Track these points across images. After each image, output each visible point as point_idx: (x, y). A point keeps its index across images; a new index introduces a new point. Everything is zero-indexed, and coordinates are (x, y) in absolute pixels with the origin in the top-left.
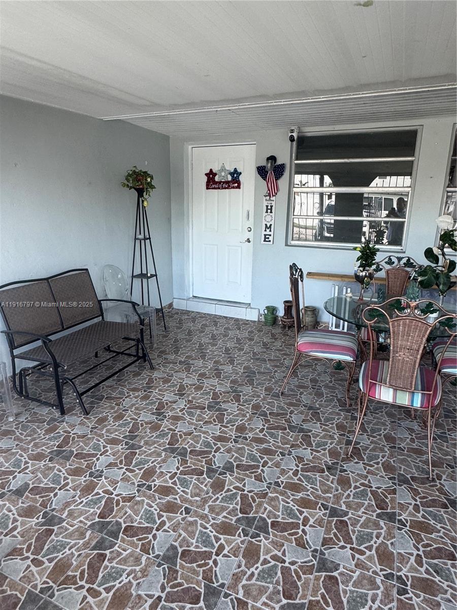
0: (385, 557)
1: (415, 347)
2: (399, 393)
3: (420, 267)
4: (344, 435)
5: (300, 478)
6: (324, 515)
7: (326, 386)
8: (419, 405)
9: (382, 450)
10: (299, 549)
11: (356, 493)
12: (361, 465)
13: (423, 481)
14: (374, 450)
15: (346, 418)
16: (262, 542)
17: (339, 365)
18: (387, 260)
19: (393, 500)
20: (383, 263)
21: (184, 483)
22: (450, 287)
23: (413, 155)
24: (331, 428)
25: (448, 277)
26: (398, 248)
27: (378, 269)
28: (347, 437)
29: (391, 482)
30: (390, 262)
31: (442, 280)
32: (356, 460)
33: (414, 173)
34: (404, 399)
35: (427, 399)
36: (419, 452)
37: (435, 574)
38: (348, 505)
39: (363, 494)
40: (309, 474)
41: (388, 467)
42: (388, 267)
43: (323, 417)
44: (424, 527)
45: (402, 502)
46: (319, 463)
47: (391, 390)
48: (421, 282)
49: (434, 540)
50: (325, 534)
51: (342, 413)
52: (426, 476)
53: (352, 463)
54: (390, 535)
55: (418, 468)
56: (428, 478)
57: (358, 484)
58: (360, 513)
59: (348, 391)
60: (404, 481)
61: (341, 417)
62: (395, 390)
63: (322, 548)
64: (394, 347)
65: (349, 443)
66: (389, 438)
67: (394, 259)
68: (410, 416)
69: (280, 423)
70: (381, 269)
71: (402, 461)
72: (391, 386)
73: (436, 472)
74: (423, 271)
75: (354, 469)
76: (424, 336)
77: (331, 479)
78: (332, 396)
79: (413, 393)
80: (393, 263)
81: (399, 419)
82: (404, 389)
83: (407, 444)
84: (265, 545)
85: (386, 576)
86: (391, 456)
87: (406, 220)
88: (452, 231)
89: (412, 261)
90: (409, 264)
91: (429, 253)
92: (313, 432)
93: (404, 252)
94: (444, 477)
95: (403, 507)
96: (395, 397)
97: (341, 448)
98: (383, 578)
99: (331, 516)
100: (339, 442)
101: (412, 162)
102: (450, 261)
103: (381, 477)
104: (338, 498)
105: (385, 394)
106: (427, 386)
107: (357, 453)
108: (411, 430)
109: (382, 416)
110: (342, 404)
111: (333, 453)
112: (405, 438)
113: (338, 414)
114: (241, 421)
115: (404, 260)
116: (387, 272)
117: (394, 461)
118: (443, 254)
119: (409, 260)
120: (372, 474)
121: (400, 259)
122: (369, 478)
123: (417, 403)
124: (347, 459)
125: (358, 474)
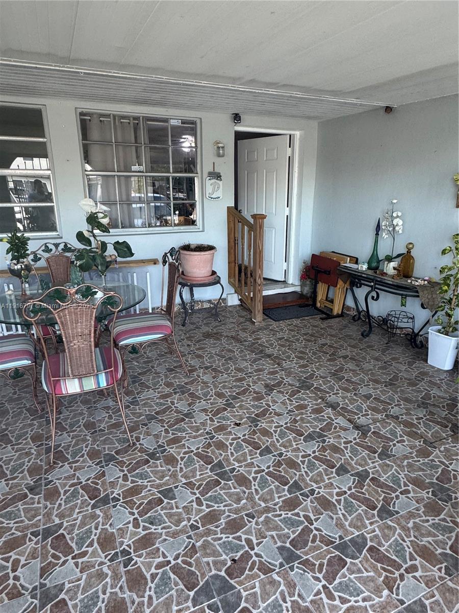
0: (107, 541)
1: (87, 332)
2: (85, 381)
3: (79, 250)
4: (42, 444)
6: (36, 543)
7: (11, 400)
8: (105, 385)
9: (85, 440)
10: (14, 601)
11: (67, 498)
12: (67, 466)
13: (125, 451)
14: (76, 444)
15: (40, 426)
17: (17, 374)
18: (43, 248)
19: (104, 483)
20: (40, 252)
22: (107, 267)
23: (43, 136)
24: (25, 444)
25: (104, 258)
26: (54, 234)
27: (36, 259)
28: (46, 444)
29: (98, 467)
30: (47, 250)
31: (99, 261)
32: (61, 464)
33: (50, 155)
34: (90, 384)
35: (111, 376)
36: (118, 425)
37: (150, 526)
38: (61, 516)
39: (75, 495)
40: (8, 509)
41: (93, 455)
42: (46, 255)
43: (13, 437)
44: (135, 491)
45: (112, 480)
46: (19, 490)
47: (76, 380)
48: (80, 266)
49: (144, 498)
50: (41, 563)
51: (35, 422)
52: (127, 444)
53: (57, 470)
54: (107, 517)
55: (119, 441)
56: (129, 445)
57: (67, 488)
58: (75, 516)
59: (36, 396)
60: (110, 459)
61: (36, 427)
62: (80, 379)
63: (41, 580)
64: (66, 338)
65: (48, 450)
66: (89, 426)
67: (51, 246)
68: (104, 395)
70: (40, 259)
71: (104, 442)
72: (74, 376)
73: (135, 435)
74: (80, 255)
75: (60, 475)
76: (91, 319)
77: (36, 500)
78: (20, 408)
79: (97, 375)
80: (51, 250)
81: (95, 403)
82: (87, 375)
83: (107, 422)
85: (111, 560)
86: (94, 441)
87: (55, 204)
88: (96, 213)
89: (69, 246)
90: (67, 249)
91: (80, 236)
92: (4, 459)
93: (62, 238)
94: (142, 437)
95: (113, 484)
96: (81, 386)
97: (41, 460)
98: (109, 563)
99: (44, 539)
100: (39, 455)
101: (44, 143)
102: (102, 242)
103: (90, 466)
104: (48, 515)
105: (72, 387)
106: (108, 363)
107: (60, 456)
108: (108, 408)
109: (77, 406)
110: (32, 412)
111: (33, 471)
112: (102, 418)
113: (31, 425)
115: (62, 246)
116: (47, 260)
117: (98, 445)
118: (94, 236)
119: (66, 245)
120: (80, 469)
121: (57, 245)
122: (77, 474)
123: (103, 383)
124: (51, 467)
125: (65, 478)
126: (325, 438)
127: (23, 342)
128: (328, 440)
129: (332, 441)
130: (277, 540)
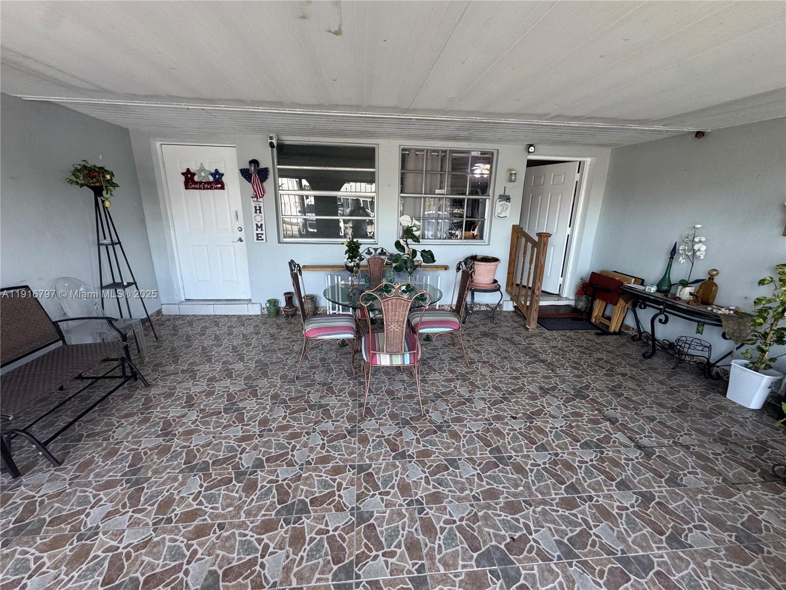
0: (405, 489)
1: (401, 319)
2: (394, 357)
3: (391, 255)
4: (356, 400)
5: (327, 449)
6: (353, 474)
7: (334, 362)
8: (409, 363)
9: (387, 404)
10: (339, 513)
11: (375, 445)
12: (374, 421)
13: (417, 419)
14: (380, 405)
15: (354, 385)
16: (305, 523)
17: (343, 343)
18: (366, 251)
19: (401, 441)
20: (364, 254)
21: (211, 499)
22: (415, 269)
23: (373, 167)
24: (345, 397)
25: (413, 262)
26: (372, 241)
27: (361, 259)
28: (359, 401)
29: (397, 427)
30: (369, 253)
31: (409, 265)
32: (369, 418)
33: (376, 181)
34: (397, 361)
35: (414, 356)
36: (411, 397)
37: (439, 486)
38: (371, 459)
39: (380, 444)
40: (334, 443)
41: (393, 416)
42: (368, 257)
43: (336, 389)
44: (426, 454)
45: (408, 440)
46: (341, 431)
47: (388, 356)
48: (395, 267)
49: (433, 461)
50: (357, 491)
51: (351, 382)
52: (419, 414)
53: (367, 422)
54: (405, 469)
55: (412, 409)
56: (421, 415)
57: (374, 438)
58: (380, 461)
59: (353, 362)
60: (406, 423)
61: (351, 386)
62: (391, 355)
63: (357, 504)
64: (386, 322)
65: (361, 405)
66: (390, 393)
67: (372, 250)
68: (400, 370)
69: (300, 405)
70: (363, 259)
71: (402, 408)
72: (387, 352)
73: (425, 408)
74: (394, 258)
75: (368, 426)
76: (406, 310)
77: (353, 441)
78: (340, 369)
79: (403, 354)
80: (372, 253)
81: (393, 375)
82: (396, 353)
83: (403, 393)
84: (308, 525)
85: (408, 504)
86: (394, 406)
87: (375, 218)
88: (411, 227)
89: (384, 251)
90: (383, 253)
91: (398, 245)
92: (331, 405)
93: (377, 244)
94: (430, 411)
95: (409, 444)
96: (391, 361)
97: (355, 412)
98: (406, 507)
99: (359, 473)
100: (354, 407)
101: (374, 172)
102: (413, 250)
103: (390, 425)
104: (361, 455)
105: (384, 360)
106: (412, 347)
107: (369, 412)
108: (403, 381)
109: (381, 376)
110: (350, 374)
111: (351, 418)
112: (399, 388)
113: (349, 384)
114: (262, 415)
115: (379, 251)
116: (368, 260)
117: (396, 410)
118: (407, 245)
119: (382, 250)
120: (383, 425)
121: (376, 250)
122: (381, 429)
123: (407, 362)
124: (362, 419)
125: (373, 430)
126: (603, 450)
127: (349, 320)
128: (606, 452)
129: (611, 454)
130: (554, 533)
